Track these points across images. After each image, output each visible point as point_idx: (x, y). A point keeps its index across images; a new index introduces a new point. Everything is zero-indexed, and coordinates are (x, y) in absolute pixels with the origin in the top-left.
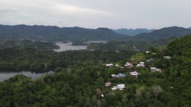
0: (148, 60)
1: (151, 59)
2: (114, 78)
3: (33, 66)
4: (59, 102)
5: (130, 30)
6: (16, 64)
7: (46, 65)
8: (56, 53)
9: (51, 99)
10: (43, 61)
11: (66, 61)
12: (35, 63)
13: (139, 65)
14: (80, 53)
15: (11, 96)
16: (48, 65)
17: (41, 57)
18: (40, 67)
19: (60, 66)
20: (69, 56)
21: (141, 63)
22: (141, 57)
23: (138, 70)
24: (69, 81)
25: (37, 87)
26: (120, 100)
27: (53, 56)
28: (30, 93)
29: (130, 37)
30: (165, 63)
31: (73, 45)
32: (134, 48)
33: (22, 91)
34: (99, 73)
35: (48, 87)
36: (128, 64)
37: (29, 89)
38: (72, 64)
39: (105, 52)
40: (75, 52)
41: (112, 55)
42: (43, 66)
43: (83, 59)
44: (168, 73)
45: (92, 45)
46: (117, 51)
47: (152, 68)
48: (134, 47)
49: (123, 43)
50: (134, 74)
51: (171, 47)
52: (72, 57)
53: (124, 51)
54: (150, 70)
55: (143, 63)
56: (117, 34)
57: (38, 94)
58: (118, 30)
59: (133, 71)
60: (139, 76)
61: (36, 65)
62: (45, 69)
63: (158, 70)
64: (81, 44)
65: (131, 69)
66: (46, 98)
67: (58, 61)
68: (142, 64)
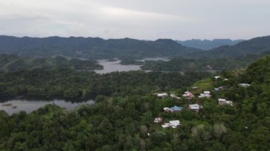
0: (216, 89)
1: (221, 87)
2: (166, 112)
3: (68, 93)
4: (95, 141)
5: (205, 41)
6: (46, 90)
7: (84, 92)
8: (98, 76)
9: (86, 137)
10: (80, 87)
11: (111, 86)
12: (70, 89)
13: (202, 95)
14: (130, 76)
15: (40, 132)
16: (87, 92)
17: (77, 80)
18: (77, 94)
19: (103, 94)
20: (114, 80)
21: (205, 92)
22: (208, 84)
23: (201, 101)
24: (108, 115)
25: (70, 122)
26: (169, 140)
27: (94, 80)
28: (62, 128)
29: (203, 52)
30: (239, 93)
31: (122, 64)
32: (208, 69)
33: (52, 126)
34: (147, 105)
35: (83, 122)
36: (188, 94)
37: (61, 123)
38: (119, 91)
39: (165, 75)
40: (124, 74)
41: (174, 78)
42: (81, 93)
43: (134, 84)
44: (241, 107)
45: (148, 65)
46: (182, 73)
47: (220, 100)
48: (209, 66)
49: (192, 61)
50: (195, 107)
51: (251, 70)
52: (119, 82)
53: (192, 74)
54: (218, 102)
55: (209, 92)
56: (185, 47)
57: (71, 130)
58: (187, 42)
59: (193, 103)
60: (200, 110)
61: (71, 92)
62: (83, 97)
63: (228, 102)
64: (133, 63)
65: (191, 100)
66: (80, 134)
67: (100, 86)
68: (207, 94)
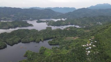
5: (61, 8)
6: (29, 40)
10: (39, 38)
17: (37, 35)
44: (97, 47)
48: (69, 23)
52: (50, 34)
55: (91, 44)
58: (54, 8)
60: (91, 48)
63: (95, 46)
65: (89, 46)
